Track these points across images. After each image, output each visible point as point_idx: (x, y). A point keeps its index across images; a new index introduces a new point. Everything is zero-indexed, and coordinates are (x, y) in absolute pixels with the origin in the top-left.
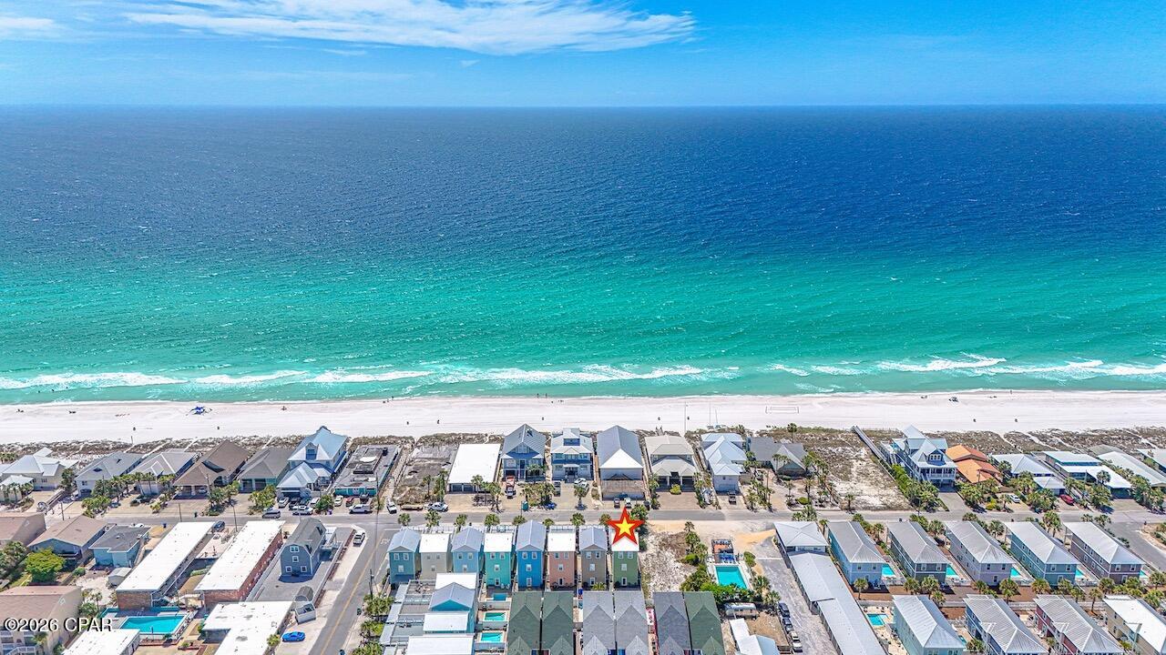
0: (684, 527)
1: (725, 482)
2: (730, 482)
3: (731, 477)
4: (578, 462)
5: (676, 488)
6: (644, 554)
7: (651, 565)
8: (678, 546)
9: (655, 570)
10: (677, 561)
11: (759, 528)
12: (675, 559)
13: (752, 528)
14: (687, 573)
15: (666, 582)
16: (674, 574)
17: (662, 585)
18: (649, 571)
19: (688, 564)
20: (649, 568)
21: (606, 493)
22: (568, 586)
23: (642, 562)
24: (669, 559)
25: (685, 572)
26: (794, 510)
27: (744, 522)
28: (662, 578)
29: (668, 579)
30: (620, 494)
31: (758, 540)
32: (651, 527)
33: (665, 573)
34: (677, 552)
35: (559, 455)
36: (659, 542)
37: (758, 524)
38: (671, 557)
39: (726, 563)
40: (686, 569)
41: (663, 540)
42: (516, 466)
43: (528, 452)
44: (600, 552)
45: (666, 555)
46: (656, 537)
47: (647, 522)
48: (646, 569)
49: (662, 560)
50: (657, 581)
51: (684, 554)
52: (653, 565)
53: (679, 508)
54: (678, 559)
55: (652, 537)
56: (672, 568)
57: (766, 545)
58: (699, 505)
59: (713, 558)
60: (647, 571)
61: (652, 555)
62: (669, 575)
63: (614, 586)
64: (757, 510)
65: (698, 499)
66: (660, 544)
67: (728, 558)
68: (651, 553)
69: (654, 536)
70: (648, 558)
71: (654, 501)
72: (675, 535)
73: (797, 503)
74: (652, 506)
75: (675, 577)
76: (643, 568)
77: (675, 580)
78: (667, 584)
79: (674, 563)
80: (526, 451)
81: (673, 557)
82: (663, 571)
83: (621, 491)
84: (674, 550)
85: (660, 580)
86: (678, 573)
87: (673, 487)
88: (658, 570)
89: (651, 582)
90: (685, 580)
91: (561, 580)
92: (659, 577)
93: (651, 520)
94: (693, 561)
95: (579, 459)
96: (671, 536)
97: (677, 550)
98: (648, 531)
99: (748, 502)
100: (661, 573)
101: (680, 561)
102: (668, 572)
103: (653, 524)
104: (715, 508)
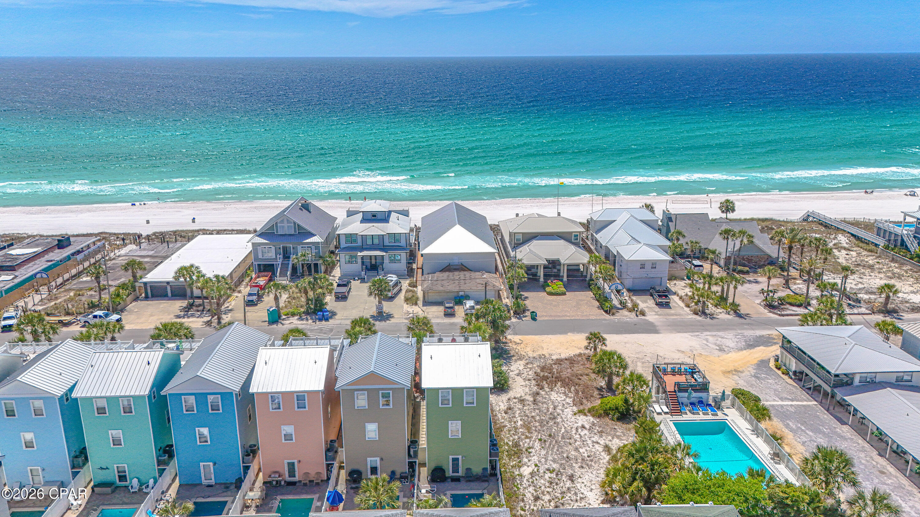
0: (585, 343)
1: (642, 273)
2: (653, 273)
3: (654, 264)
4: (384, 248)
5: (556, 286)
6: (504, 397)
7: (520, 423)
8: (577, 381)
9: (531, 433)
10: (581, 412)
11: (732, 345)
12: (575, 409)
13: (718, 346)
14: (608, 439)
15: (561, 464)
16: (578, 443)
17: (551, 473)
18: (516, 437)
19: (607, 420)
20: (516, 428)
21: (429, 294)
22: (311, 481)
23: (499, 416)
24: (560, 408)
25: (604, 437)
26: (783, 315)
27: (698, 335)
28: (550, 454)
29: (565, 455)
30: (456, 294)
31: (741, 367)
32: (515, 347)
33: (556, 442)
34: (577, 392)
35: (351, 237)
36: (535, 373)
37: (726, 338)
38: (564, 402)
39: (693, 414)
40: (604, 430)
41: (543, 369)
42: (276, 256)
43: (295, 231)
44: (391, 392)
45: (552, 398)
46: (527, 364)
47: (506, 338)
48: (510, 431)
49: (545, 411)
50: (537, 462)
51: (592, 396)
52: (526, 423)
53: (566, 316)
54: (581, 408)
55: (518, 363)
56: (572, 428)
57: (763, 375)
58: (602, 310)
59: (662, 403)
60: (511, 436)
61: (521, 401)
62: (567, 447)
63: (429, 478)
64: (715, 316)
65: (598, 301)
66: (536, 377)
67: (697, 404)
68: (519, 396)
69: (522, 363)
70: (512, 406)
71: (518, 303)
72: (566, 359)
73: (782, 304)
74: (516, 313)
75: (581, 450)
76: (502, 431)
77: (583, 460)
78: (564, 469)
79: (573, 418)
80: (293, 230)
81: (569, 402)
82: (550, 436)
83: (457, 289)
84: (570, 389)
85: (545, 458)
86: (586, 441)
87: (550, 284)
88: (539, 433)
89: (525, 464)
90: (608, 458)
91: (291, 466)
92: (543, 452)
93: (514, 334)
94: (619, 412)
95: (387, 243)
96: (559, 362)
97: (576, 389)
98: (509, 353)
99: (693, 304)
100: (545, 441)
101: (586, 411)
102: (563, 437)
103: (518, 341)
104: (635, 315)
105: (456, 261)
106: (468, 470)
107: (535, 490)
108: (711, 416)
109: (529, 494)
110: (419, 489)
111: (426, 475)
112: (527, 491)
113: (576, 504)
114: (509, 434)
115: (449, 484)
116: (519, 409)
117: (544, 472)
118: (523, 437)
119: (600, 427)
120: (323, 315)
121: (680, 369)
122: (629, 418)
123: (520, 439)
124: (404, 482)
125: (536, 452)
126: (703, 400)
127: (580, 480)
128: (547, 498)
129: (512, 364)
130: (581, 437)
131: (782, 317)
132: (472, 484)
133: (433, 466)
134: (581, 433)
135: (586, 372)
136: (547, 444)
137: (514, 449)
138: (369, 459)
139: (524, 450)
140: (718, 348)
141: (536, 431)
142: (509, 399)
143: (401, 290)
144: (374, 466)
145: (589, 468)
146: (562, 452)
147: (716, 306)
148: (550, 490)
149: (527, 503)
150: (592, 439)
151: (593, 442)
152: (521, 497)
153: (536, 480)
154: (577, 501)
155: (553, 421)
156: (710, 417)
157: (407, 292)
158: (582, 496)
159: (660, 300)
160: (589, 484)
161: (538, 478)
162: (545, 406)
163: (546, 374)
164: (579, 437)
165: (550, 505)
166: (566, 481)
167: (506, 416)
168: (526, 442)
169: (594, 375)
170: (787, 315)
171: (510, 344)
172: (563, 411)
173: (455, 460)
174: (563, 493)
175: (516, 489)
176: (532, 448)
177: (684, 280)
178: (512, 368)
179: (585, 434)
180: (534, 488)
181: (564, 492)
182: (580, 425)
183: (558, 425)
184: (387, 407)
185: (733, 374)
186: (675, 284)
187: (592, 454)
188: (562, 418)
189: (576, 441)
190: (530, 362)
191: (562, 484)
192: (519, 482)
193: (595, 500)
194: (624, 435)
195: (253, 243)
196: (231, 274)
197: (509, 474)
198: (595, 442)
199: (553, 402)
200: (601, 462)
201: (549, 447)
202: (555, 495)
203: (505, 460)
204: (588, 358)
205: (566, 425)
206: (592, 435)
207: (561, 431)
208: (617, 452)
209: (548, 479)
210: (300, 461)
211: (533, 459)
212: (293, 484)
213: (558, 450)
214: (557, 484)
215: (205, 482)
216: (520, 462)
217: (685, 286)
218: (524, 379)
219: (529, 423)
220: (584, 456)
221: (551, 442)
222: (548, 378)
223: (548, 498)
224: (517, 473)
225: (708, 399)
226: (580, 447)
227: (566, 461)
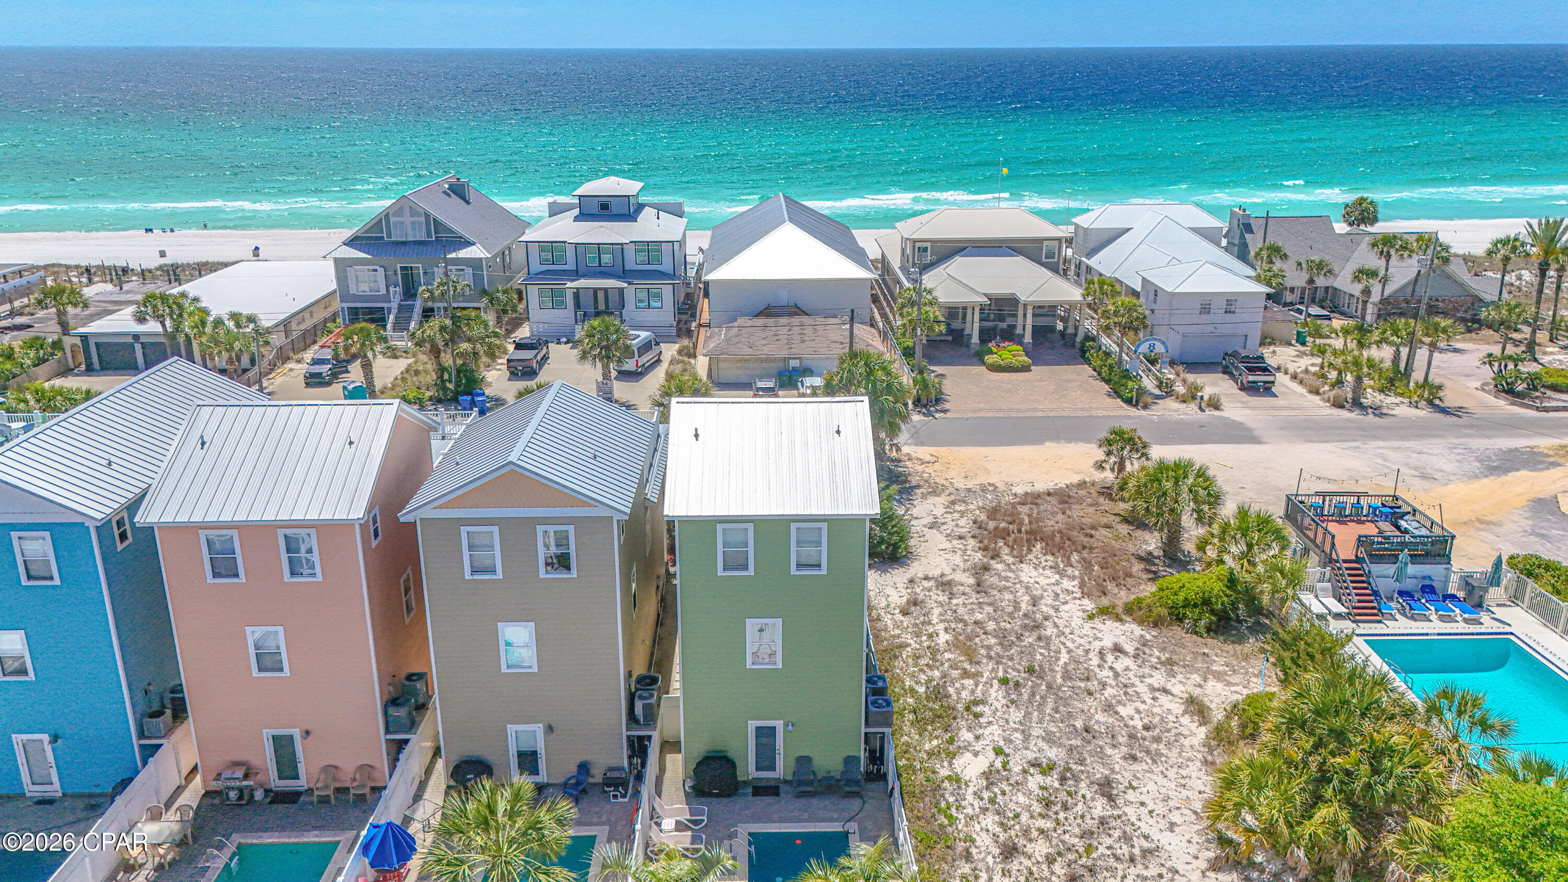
1: (1204, 325)
2: (1228, 325)
5: (1010, 353)
7: (943, 638)
8: (1083, 539)
9: (978, 663)
10: (1105, 612)
11: (1449, 467)
12: (1089, 605)
13: (1416, 469)
14: (1191, 682)
15: (1071, 749)
16: (1109, 692)
17: (1043, 773)
18: (937, 674)
19: (1177, 631)
20: (934, 651)
21: (722, 365)
22: (344, 791)
23: (888, 620)
24: (1050, 602)
25: (1180, 677)
26: (1546, 410)
27: (1358, 448)
28: (1035, 719)
29: (1079, 724)
30: (781, 365)
31: (1492, 514)
32: (920, 468)
33: (1049, 687)
34: (1087, 565)
35: (551, 248)
36: (975, 522)
37: (1429, 454)
38: (1057, 589)
39: (1412, 618)
40: (1175, 658)
41: (993, 513)
42: (388, 290)
43: (429, 235)
44: (571, 529)
45: (1025, 578)
46: (953, 503)
47: (898, 449)
48: (917, 657)
49: (1011, 609)
50: (1002, 743)
51: (1130, 575)
52: (961, 638)
53: (1036, 410)
54: (1105, 602)
55: (929, 501)
56: (1087, 652)
57: (1555, 532)
58: (1118, 400)
59: (1323, 590)
60: (921, 670)
61: (943, 584)
62: (1082, 700)
63: (689, 783)
64: (1384, 411)
65: (1108, 382)
66: (977, 531)
67: (1417, 596)
68: (936, 573)
69: (942, 500)
70: (921, 597)
71: (924, 380)
72: (1049, 494)
73: (1535, 389)
74: (917, 402)
75: (1123, 711)
76: (896, 657)
77: (1131, 736)
78: (1082, 762)
79: (1088, 626)
80: (424, 230)
81: (1071, 588)
82: (1030, 670)
83: (784, 353)
84: (1069, 558)
85: (1023, 731)
86: (1133, 685)
87: (994, 350)
88: (998, 663)
89: (965, 748)
90: (1202, 732)
91: (283, 745)
92: (1016, 715)
93: (916, 445)
94: (1213, 612)
95: (630, 265)
96: (1033, 499)
97: (1084, 559)
98: (906, 481)
99: (1327, 388)
100: (1017, 684)
101: (1120, 610)
102: (1067, 676)
103: (927, 458)
104: (1196, 408)
105: (783, 298)
106: (804, 761)
107: (1002, 824)
108: (1462, 624)
109: (984, 834)
110: (655, 818)
111: (681, 776)
112: (977, 827)
113: (1132, 871)
114: (916, 665)
115: (745, 802)
116: (941, 604)
117: (1025, 772)
118: (955, 673)
119: (1163, 650)
120: (473, 401)
121: (1357, 507)
122: (1236, 629)
123: (948, 679)
124: (615, 797)
125: (994, 713)
126: (1435, 584)
127: (1131, 795)
128: (1040, 848)
129: (915, 503)
130: (1117, 675)
131: (1544, 414)
132: (815, 802)
133: (700, 748)
134: (1115, 665)
135: (1104, 520)
136: (1026, 692)
137: (931, 705)
138: (511, 728)
139: (960, 707)
140: (1416, 473)
141: (990, 658)
142: (911, 581)
143: (659, 361)
144: (525, 748)
145: (1154, 762)
146: (1070, 715)
147: (1382, 391)
148: (1047, 824)
149: (980, 865)
150: (1148, 680)
151: (1153, 689)
152: (960, 846)
153: (1003, 793)
154: (1132, 860)
155: (1035, 635)
156: (1461, 627)
157: (671, 363)
158: (1146, 845)
159: (1251, 378)
160: (1160, 809)
161: (1007, 789)
162: (1007, 596)
163: (1003, 525)
164: (1111, 674)
165: (1053, 873)
166: (1093, 799)
167: (906, 621)
168: (963, 687)
169: (1126, 526)
170: (1557, 409)
171: (908, 464)
172: (1057, 610)
173: (766, 735)
174: (1086, 834)
175: (946, 822)
176: (983, 702)
177: (1290, 344)
178: (915, 512)
179: (1127, 669)
180: (997, 818)
181: (1092, 833)
182: (1108, 643)
183: (1048, 644)
184: (563, 575)
185: (1478, 529)
186: (1274, 352)
187: (1156, 720)
188: (1056, 626)
189: (1104, 685)
190: (957, 500)
191: (1080, 808)
192: (951, 799)
193: (1189, 858)
194: (1234, 671)
195: (335, 259)
196: (285, 325)
197: (921, 776)
198: (1158, 690)
199: (1027, 588)
200: (1186, 742)
201: (1030, 701)
202: (1063, 842)
203: (908, 735)
204: (1106, 492)
205: (1069, 644)
206: (1147, 671)
207: (1058, 659)
208: (1228, 717)
209: (1037, 791)
210: (308, 733)
211: (987, 732)
212: (292, 797)
213: (1056, 710)
214: (1065, 807)
215: (32, 790)
216: (951, 741)
217: (1297, 356)
218: (948, 535)
219: (970, 638)
220: (1134, 728)
221: (1035, 686)
222: (1006, 533)
223: (1045, 850)
224: (944, 772)
225: (1447, 580)
226: (1119, 702)
227: (1084, 739)
